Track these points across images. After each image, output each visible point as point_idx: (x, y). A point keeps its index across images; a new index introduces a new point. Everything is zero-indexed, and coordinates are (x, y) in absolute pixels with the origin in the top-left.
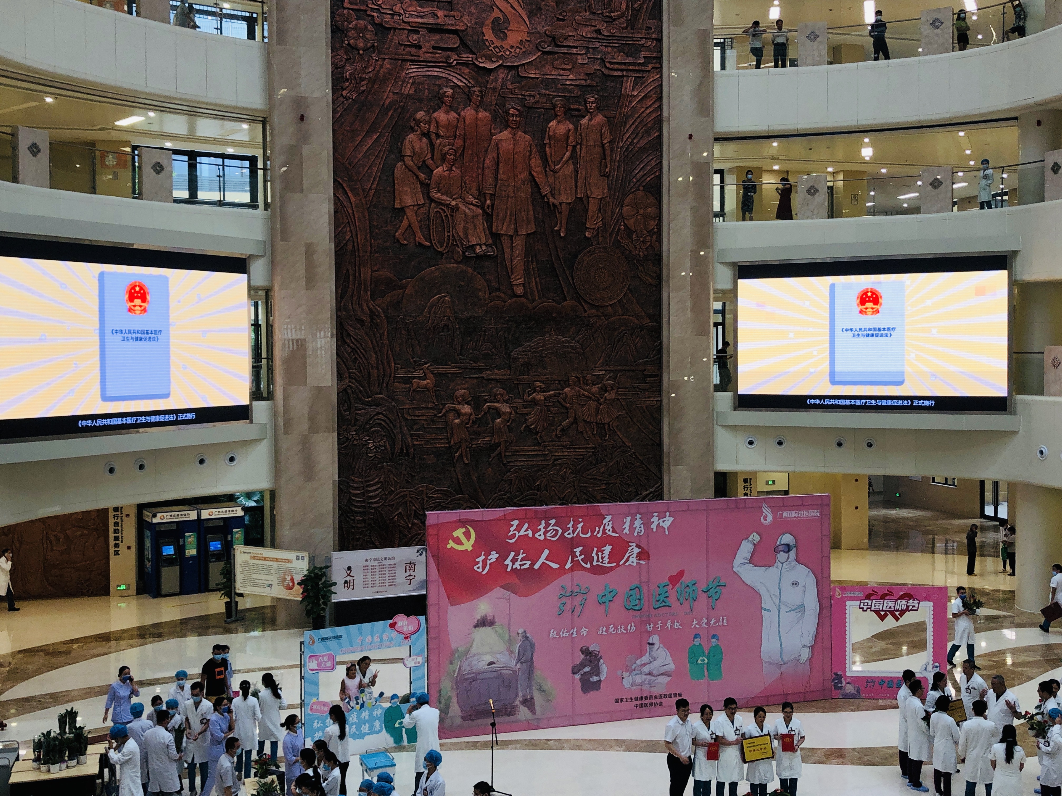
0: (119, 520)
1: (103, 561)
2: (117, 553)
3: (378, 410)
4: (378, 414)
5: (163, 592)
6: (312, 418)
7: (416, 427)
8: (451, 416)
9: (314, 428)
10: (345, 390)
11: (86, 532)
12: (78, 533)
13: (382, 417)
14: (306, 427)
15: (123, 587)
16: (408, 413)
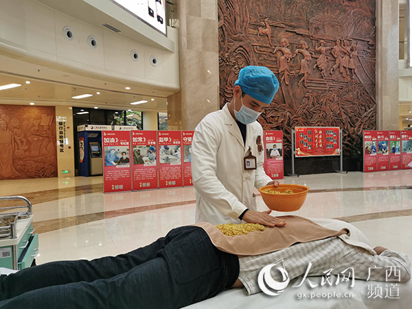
0: (63, 130)
1: (53, 157)
2: (62, 151)
3: (240, 44)
4: (241, 46)
5: (93, 173)
6: (204, 40)
7: (260, 58)
8: (279, 53)
9: (205, 48)
10: (221, 27)
11: (41, 138)
12: (36, 139)
13: (242, 49)
14: (201, 46)
15: (66, 172)
16: (257, 49)
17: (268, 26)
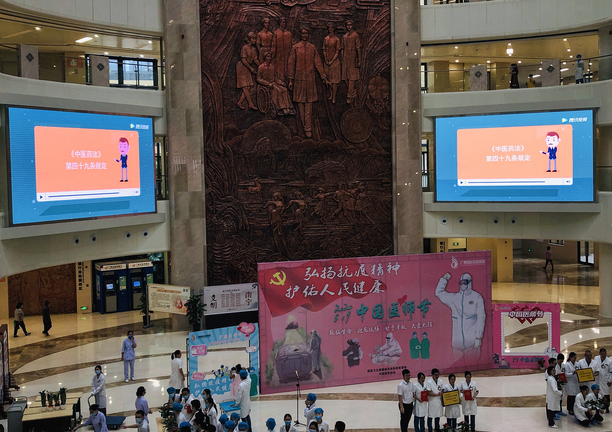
0: (82, 270)
1: (73, 293)
2: (80, 289)
3: (229, 205)
5: (107, 311)
6: (191, 210)
7: (250, 214)
8: (271, 208)
9: (192, 216)
10: (210, 193)
11: (63, 277)
12: (58, 278)
13: (231, 209)
14: (188, 215)
15: (84, 308)
16: (246, 207)
17: (258, 184)
